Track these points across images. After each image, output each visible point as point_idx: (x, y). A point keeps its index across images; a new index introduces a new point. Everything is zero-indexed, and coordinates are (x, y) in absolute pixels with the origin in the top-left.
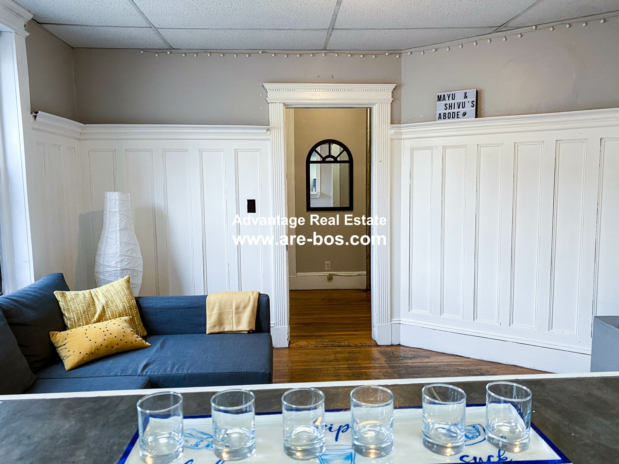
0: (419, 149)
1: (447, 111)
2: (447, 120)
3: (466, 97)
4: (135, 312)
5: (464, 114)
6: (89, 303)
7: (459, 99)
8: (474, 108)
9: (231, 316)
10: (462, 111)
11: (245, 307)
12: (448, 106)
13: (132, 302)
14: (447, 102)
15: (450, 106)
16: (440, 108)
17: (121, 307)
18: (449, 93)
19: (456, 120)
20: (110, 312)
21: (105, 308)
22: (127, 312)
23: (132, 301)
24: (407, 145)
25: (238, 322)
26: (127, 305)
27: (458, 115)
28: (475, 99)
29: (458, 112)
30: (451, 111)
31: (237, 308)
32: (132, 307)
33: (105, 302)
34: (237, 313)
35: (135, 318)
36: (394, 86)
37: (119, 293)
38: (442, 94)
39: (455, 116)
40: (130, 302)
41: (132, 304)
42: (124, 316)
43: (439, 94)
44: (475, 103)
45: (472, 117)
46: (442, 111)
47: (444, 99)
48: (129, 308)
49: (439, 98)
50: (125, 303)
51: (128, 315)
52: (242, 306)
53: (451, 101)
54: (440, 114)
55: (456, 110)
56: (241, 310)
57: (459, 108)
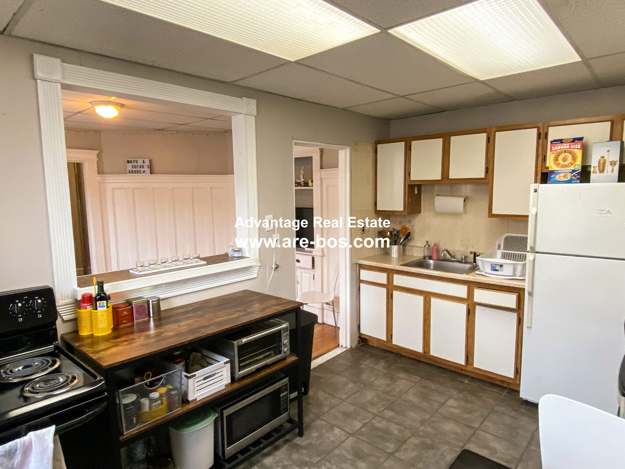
0: (118, 189)
1: (134, 169)
2: (134, 174)
3: (144, 163)
5: (144, 172)
7: (140, 163)
8: (149, 169)
10: (142, 170)
12: (134, 166)
14: (133, 164)
15: (135, 167)
16: (129, 167)
18: (134, 159)
19: (139, 174)
24: (109, 186)
27: (140, 172)
28: (149, 164)
29: (140, 170)
30: (136, 169)
36: (98, 152)
38: (130, 160)
39: (138, 172)
43: (128, 159)
44: (149, 166)
45: (148, 174)
46: (131, 169)
47: (131, 162)
49: (128, 162)
53: (135, 164)
54: (129, 171)
55: (139, 169)
57: (140, 168)
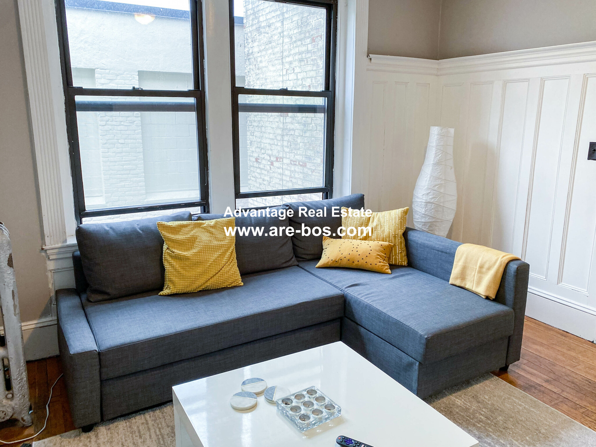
4: (399, 241)
6: (363, 222)
9: (474, 273)
11: (489, 269)
13: (398, 231)
17: (386, 233)
20: (376, 234)
21: (374, 230)
22: (391, 239)
23: (400, 230)
25: (479, 283)
26: (392, 233)
31: (481, 267)
32: (397, 235)
33: (375, 225)
34: (480, 272)
35: (397, 246)
37: (391, 221)
40: (396, 231)
41: (398, 233)
42: (387, 241)
48: (393, 235)
50: (392, 230)
51: (391, 241)
52: (486, 266)
56: (484, 270)
